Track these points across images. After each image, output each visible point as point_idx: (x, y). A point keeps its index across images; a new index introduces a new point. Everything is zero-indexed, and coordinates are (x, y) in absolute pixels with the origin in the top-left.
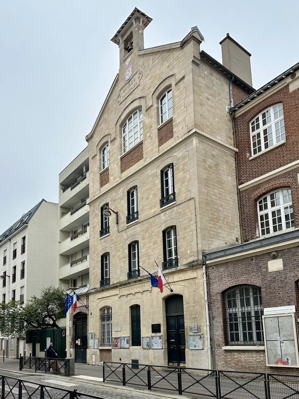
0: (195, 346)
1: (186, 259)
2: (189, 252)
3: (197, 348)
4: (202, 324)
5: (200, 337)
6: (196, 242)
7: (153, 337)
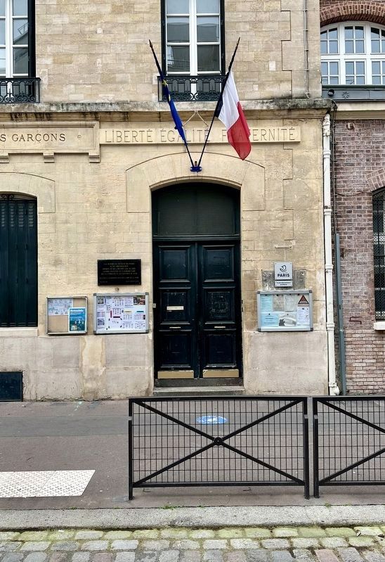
0: (282, 323)
1: (261, 85)
2: (272, 66)
3: (287, 327)
4: (310, 266)
5: (303, 299)
6: (301, 46)
7: (101, 299)
